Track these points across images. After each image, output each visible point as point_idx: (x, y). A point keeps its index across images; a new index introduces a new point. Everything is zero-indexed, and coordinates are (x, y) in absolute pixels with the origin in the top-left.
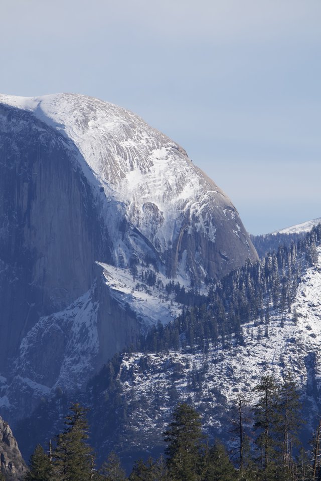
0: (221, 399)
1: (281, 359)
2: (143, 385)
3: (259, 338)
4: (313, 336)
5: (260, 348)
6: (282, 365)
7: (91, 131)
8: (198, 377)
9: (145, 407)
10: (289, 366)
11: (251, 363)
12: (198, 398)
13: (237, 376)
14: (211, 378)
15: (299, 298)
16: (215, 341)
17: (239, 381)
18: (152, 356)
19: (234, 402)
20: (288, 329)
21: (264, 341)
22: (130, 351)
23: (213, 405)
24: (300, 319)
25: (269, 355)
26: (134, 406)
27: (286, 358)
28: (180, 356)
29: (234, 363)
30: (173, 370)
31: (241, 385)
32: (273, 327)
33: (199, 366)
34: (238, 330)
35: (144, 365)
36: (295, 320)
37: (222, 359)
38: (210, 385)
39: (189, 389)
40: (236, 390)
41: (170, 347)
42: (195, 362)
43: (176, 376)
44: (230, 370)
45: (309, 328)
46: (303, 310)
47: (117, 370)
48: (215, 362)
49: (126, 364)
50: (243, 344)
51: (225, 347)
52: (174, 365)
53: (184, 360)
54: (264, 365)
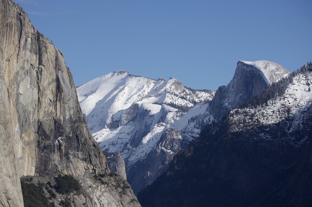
0: (259, 122)
1: (279, 110)
2: (236, 118)
3: (272, 104)
4: (290, 103)
5: (273, 107)
6: (279, 112)
7: (268, 69)
8: (253, 115)
9: (235, 124)
10: (281, 112)
11: (270, 112)
12: (252, 121)
13: (265, 115)
14: (257, 116)
15: (286, 92)
16: (259, 105)
17: (265, 116)
18: (240, 110)
19: (263, 123)
20: (282, 101)
21: (274, 105)
22: (233, 108)
23: (256, 123)
24: (286, 99)
25: (275, 109)
26: (232, 124)
27: (280, 110)
28: (248, 109)
29: (264, 111)
30: (246, 114)
31: (266, 118)
32: (277, 101)
33: (253, 112)
34: (266, 102)
35: (237, 112)
36: (284, 99)
37: (261, 110)
38: (256, 118)
39: (250, 119)
40: (264, 119)
41: (245, 107)
42: (253, 111)
43: (246, 115)
44: (263, 113)
45: (288, 101)
46: (287, 96)
47: (229, 114)
48: (258, 111)
49: (232, 112)
50: (267, 106)
51: (262, 107)
52: (246, 112)
53: (249, 111)
54: (273, 112)
